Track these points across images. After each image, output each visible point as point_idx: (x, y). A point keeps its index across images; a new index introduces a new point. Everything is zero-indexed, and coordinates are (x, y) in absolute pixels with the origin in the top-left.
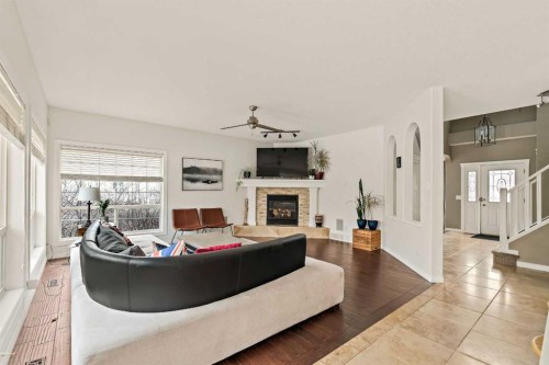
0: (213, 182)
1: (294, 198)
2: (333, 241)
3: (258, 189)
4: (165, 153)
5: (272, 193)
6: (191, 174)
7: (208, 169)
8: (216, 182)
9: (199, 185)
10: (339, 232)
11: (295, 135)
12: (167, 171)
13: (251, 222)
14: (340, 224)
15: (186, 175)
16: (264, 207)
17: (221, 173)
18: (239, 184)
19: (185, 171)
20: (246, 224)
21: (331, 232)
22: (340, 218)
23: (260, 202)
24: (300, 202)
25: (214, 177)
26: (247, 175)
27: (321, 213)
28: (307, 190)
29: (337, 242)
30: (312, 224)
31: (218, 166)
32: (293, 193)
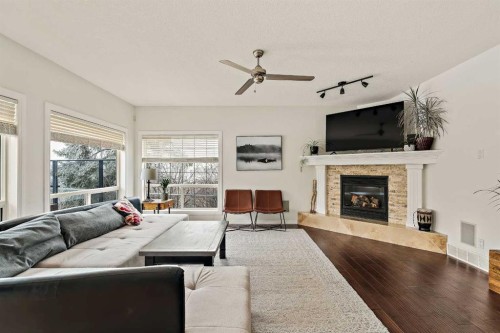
0: (270, 161)
1: (382, 181)
2: (453, 261)
3: (328, 167)
4: (220, 133)
5: (347, 172)
6: (246, 153)
7: (264, 147)
8: (275, 160)
9: (254, 164)
10: (467, 248)
11: (365, 84)
12: (222, 151)
13: (321, 209)
14: (468, 232)
15: (241, 155)
16: (337, 192)
17: (280, 150)
18: (303, 162)
19: (240, 150)
20: (313, 212)
21: (449, 242)
22: (469, 221)
23: (331, 184)
24: (391, 187)
25: (272, 155)
26: (315, 151)
27: (429, 208)
28: (402, 168)
29: (462, 266)
30: (412, 223)
31: (276, 142)
32: (379, 173)
